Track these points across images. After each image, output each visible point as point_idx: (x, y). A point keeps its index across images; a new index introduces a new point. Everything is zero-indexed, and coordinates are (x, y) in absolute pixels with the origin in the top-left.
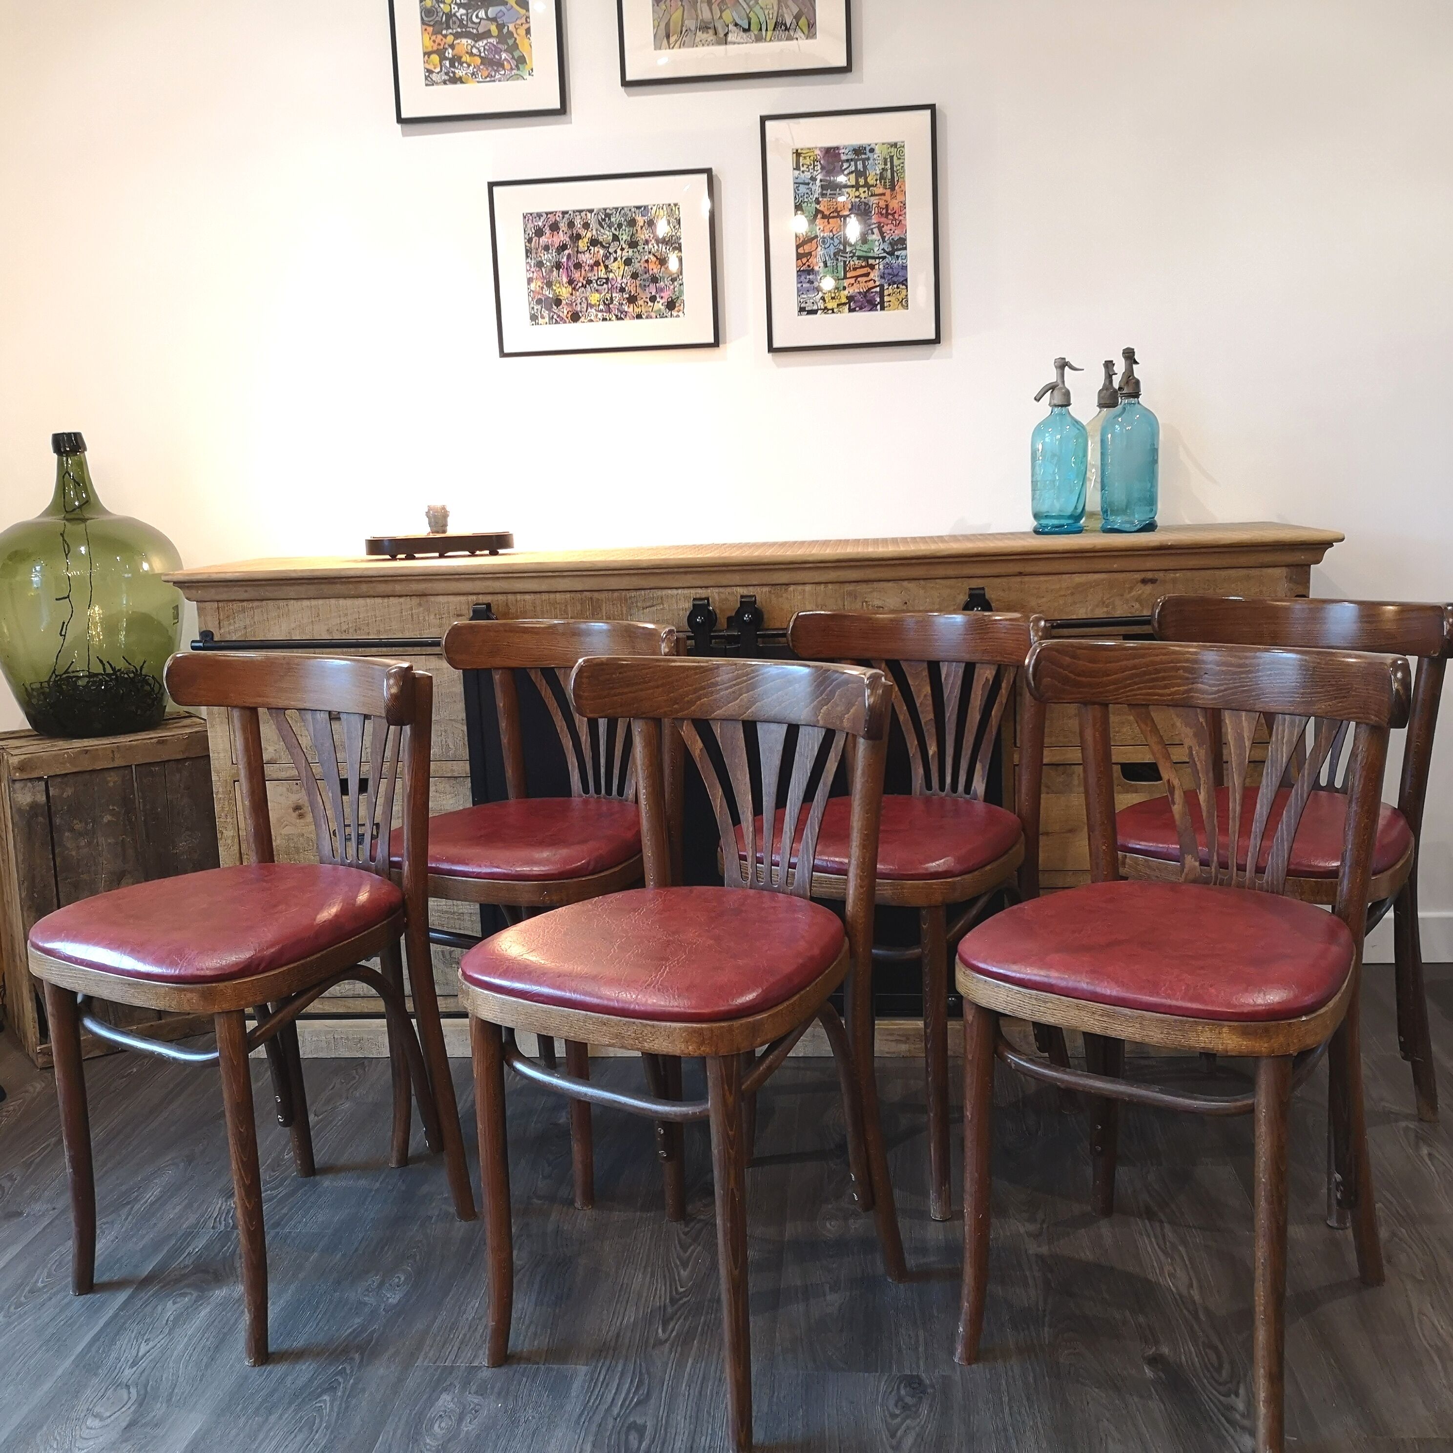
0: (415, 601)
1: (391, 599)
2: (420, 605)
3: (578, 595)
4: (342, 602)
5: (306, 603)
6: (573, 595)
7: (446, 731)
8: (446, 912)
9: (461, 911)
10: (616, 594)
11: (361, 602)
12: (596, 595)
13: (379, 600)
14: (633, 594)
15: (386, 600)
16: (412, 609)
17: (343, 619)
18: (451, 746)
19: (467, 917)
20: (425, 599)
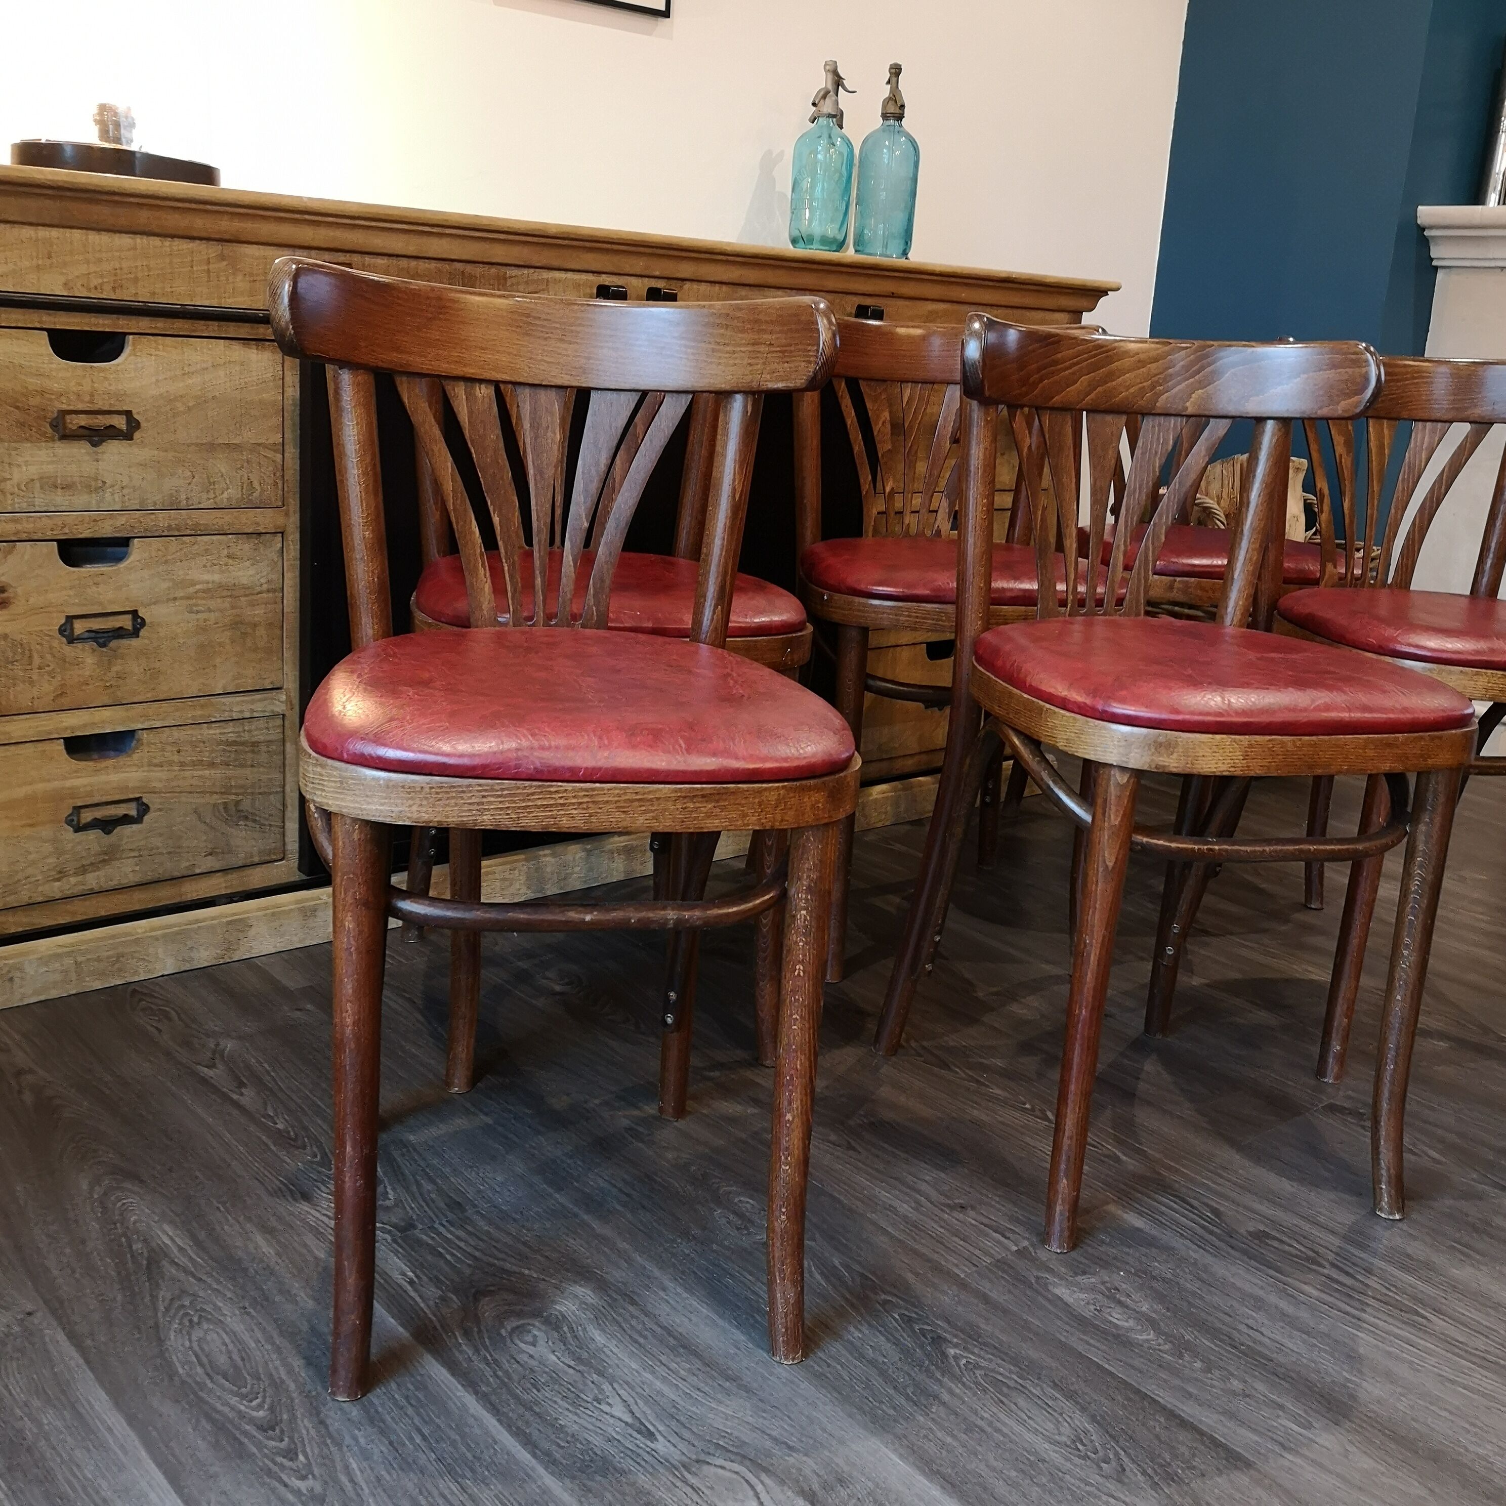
0: (213, 250)
1: (177, 242)
2: (222, 257)
3: (446, 266)
4: (94, 238)
5: (28, 232)
6: (439, 265)
7: (248, 462)
8: (234, 743)
9: (253, 739)
10: (494, 270)
11: (125, 240)
12: (469, 268)
13: (156, 241)
14: (515, 272)
15: (167, 242)
16: (209, 263)
17: (93, 268)
18: (256, 485)
19: (263, 748)
20: (229, 249)
